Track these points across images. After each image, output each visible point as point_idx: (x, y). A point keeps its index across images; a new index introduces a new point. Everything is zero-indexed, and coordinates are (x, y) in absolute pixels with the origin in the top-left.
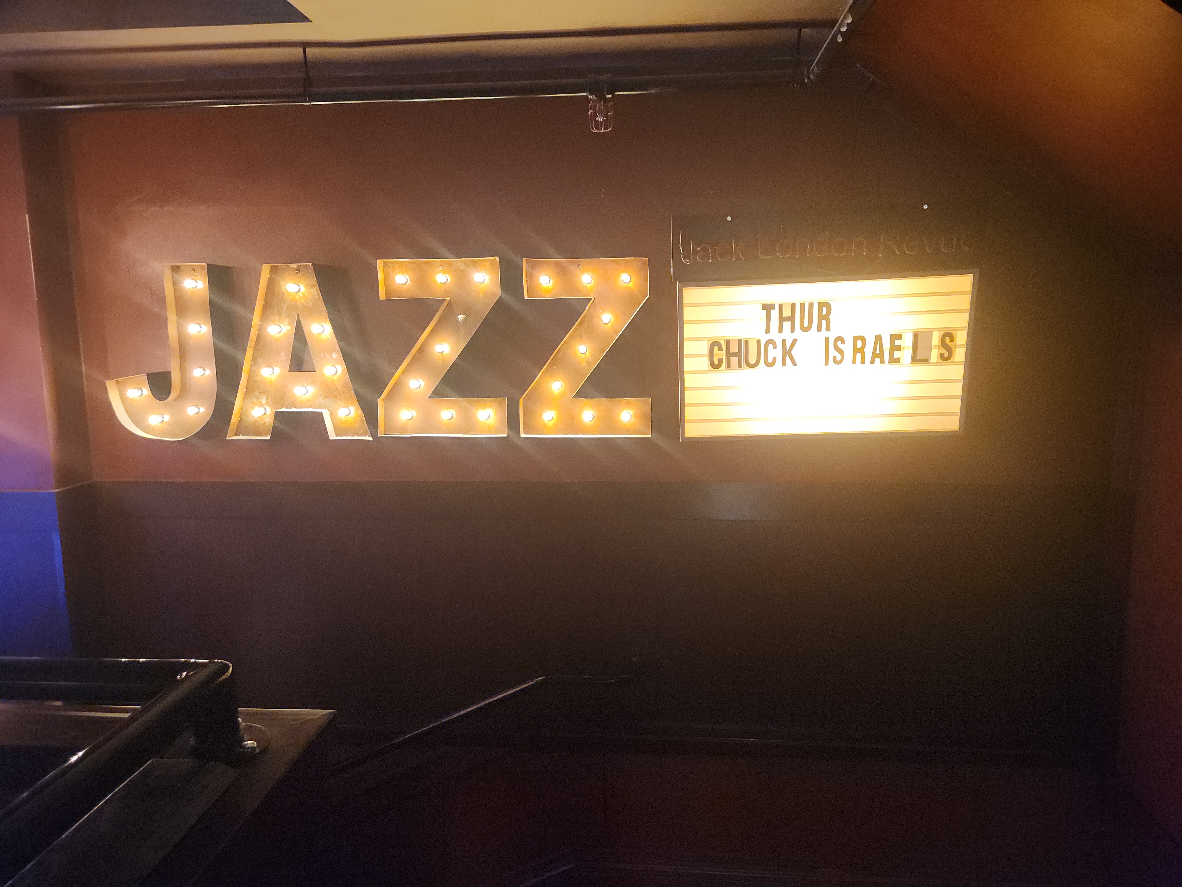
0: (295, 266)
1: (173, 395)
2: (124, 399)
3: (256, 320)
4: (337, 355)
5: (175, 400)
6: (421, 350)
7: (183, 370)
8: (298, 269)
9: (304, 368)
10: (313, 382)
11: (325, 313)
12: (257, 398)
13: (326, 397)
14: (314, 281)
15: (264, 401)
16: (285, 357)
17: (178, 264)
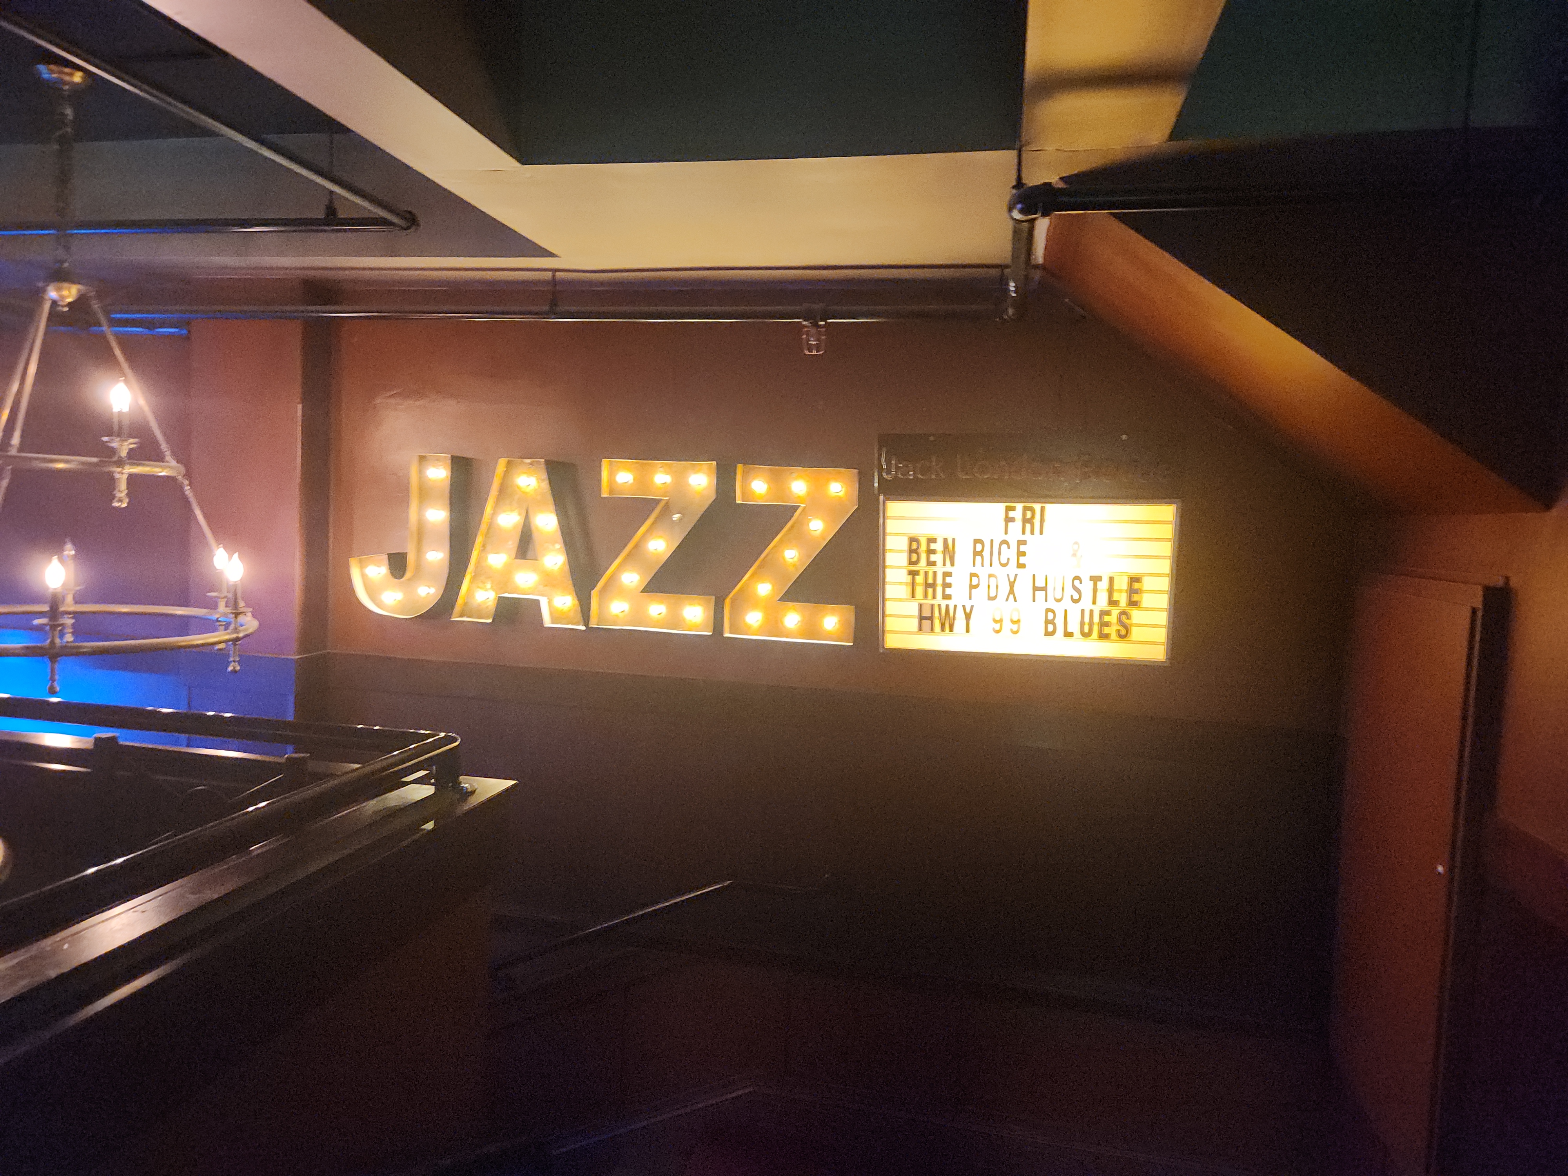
0: (529, 461)
1: (408, 575)
2: (364, 576)
3: (488, 510)
4: (559, 545)
5: (409, 580)
6: (636, 546)
7: (419, 551)
8: (531, 464)
9: (528, 557)
10: (535, 570)
11: (552, 507)
12: (483, 583)
13: (546, 586)
14: (544, 476)
15: (489, 586)
16: (513, 544)
17: (424, 454)
